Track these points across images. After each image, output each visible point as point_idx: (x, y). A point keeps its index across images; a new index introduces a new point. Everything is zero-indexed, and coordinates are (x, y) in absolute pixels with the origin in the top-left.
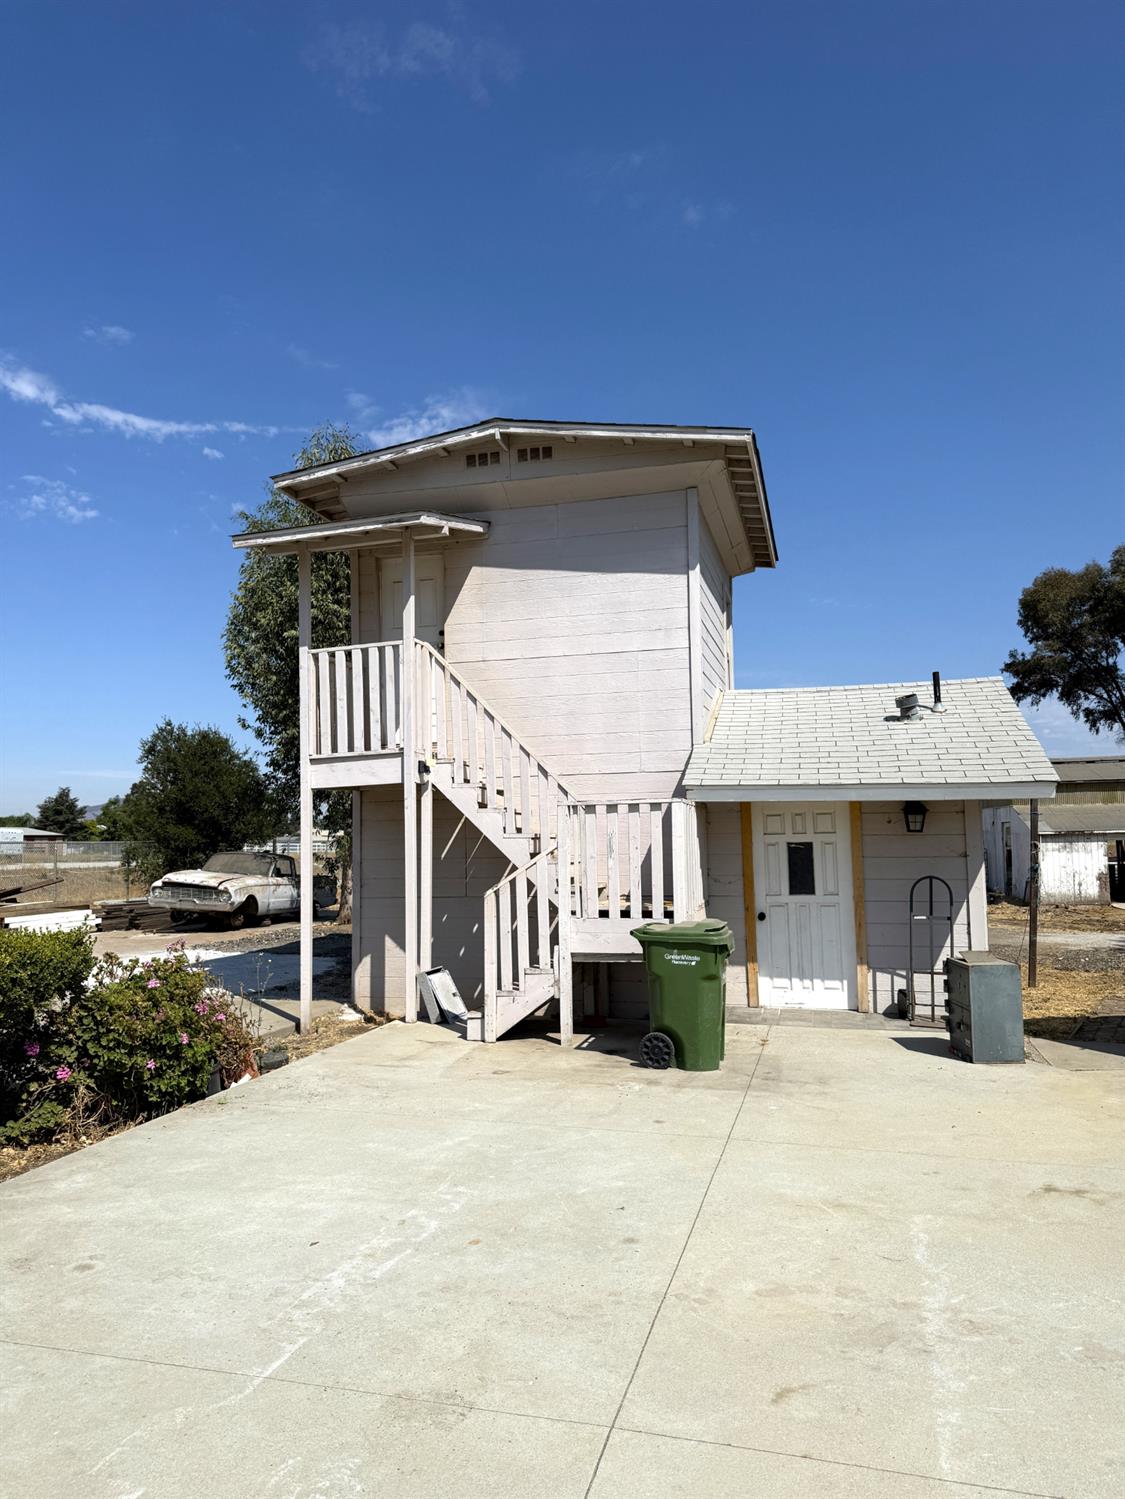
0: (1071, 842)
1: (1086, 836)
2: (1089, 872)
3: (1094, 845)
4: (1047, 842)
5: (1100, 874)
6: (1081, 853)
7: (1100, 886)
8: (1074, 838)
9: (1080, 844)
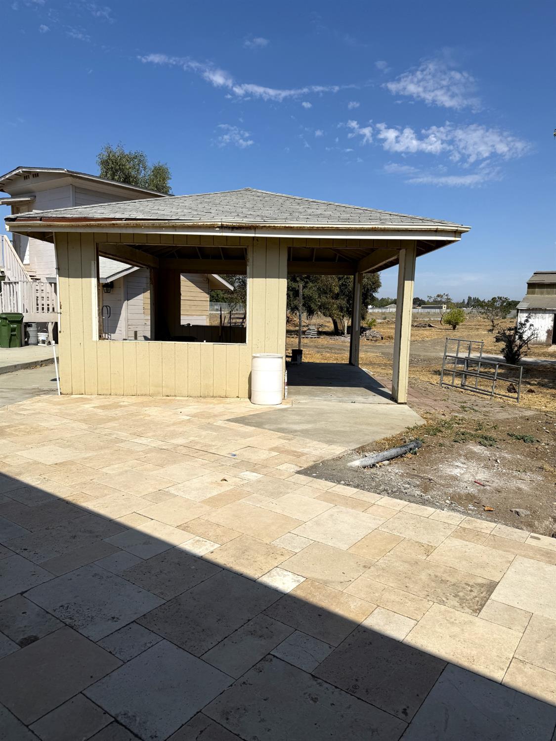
0: (535, 313)
1: (544, 311)
2: (543, 329)
3: (547, 315)
4: (523, 313)
5: (548, 330)
6: (540, 319)
7: (548, 337)
8: (538, 312)
9: (540, 315)
